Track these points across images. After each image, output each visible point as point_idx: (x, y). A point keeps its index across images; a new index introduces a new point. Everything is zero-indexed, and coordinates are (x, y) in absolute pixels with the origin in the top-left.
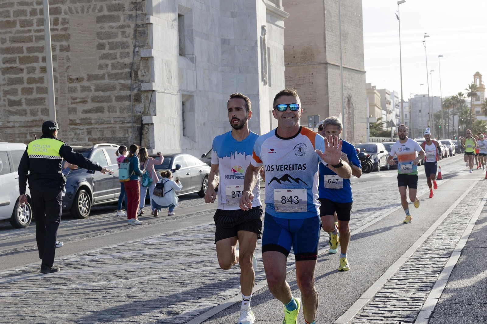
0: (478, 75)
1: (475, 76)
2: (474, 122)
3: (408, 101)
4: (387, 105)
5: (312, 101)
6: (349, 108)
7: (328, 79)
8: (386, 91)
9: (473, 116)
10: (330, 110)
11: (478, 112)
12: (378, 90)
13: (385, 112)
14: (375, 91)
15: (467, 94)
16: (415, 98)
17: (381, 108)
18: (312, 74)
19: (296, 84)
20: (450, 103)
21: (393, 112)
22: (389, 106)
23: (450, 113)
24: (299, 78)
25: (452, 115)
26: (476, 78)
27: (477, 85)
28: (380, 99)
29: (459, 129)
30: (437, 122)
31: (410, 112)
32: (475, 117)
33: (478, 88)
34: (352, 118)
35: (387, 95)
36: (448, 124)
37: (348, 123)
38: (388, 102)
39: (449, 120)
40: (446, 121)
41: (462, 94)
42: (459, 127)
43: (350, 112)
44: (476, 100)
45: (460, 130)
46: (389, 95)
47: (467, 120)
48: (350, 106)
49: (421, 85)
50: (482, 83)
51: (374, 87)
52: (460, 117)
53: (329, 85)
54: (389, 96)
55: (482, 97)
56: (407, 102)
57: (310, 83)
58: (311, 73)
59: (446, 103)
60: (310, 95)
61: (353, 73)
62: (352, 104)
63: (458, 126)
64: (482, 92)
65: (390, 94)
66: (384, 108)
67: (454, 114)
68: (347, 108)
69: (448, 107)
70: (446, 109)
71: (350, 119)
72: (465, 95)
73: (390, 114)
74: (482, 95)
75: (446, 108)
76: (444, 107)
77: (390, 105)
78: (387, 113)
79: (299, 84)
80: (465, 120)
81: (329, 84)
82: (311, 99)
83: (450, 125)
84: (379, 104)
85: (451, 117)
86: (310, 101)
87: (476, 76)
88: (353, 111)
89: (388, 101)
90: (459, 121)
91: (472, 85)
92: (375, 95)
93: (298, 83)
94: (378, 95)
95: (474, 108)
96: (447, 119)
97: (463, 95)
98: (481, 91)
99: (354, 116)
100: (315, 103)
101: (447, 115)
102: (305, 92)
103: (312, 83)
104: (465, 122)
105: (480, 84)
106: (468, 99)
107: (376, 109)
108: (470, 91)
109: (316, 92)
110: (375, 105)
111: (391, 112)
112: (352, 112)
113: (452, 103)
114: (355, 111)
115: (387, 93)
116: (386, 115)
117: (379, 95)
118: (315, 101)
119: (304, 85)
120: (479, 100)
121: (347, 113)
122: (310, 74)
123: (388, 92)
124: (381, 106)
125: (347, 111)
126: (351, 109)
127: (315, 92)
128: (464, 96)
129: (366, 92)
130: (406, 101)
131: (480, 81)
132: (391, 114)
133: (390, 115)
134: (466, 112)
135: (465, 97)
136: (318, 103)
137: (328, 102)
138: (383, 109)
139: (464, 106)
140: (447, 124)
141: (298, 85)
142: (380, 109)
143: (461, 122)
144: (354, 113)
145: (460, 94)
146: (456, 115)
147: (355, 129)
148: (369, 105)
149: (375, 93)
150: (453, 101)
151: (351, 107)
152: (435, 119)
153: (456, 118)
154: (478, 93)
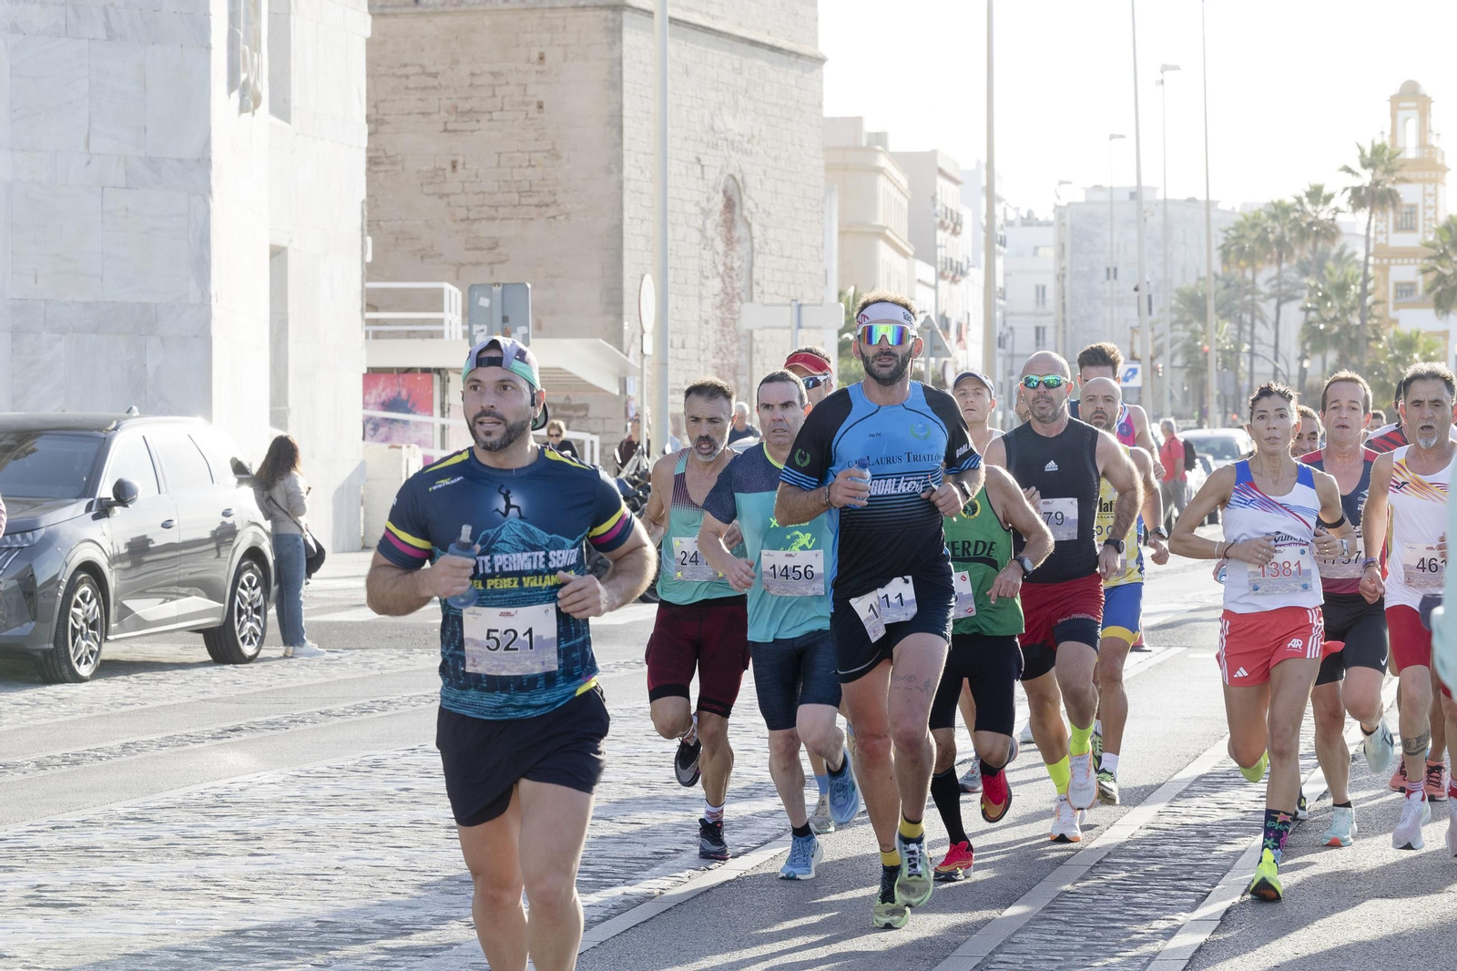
0: (1411, 97)
1: (1396, 101)
2: (1378, 339)
3: (1052, 218)
4: (942, 236)
5: (535, 200)
6: (730, 242)
7: (626, 86)
8: (941, 164)
9: (1377, 310)
10: (626, 254)
11: (1405, 290)
12: (898, 158)
13: (926, 272)
14: (883, 161)
15: (1348, 193)
16: (1087, 203)
17: (911, 253)
18: (542, 58)
19: (455, 108)
20: (1263, 240)
21: (971, 271)
22: (953, 239)
23: (1266, 289)
24: (473, 74)
25: (1274, 302)
26: (1401, 115)
27: (1404, 149)
28: (905, 203)
29: (1303, 372)
30: (1194, 331)
31: (1061, 277)
32: (1392, 314)
33: (1405, 164)
34: (744, 296)
35: (941, 183)
36: (1252, 344)
37: (723, 323)
38: (948, 222)
39: (1258, 323)
40: (1240, 329)
41: (1326, 191)
42: (1306, 364)
43: (736, 265)
44: (1399, 228)
45: (1308, 381)
46: (957, 182)
47: (1347, 328)
48: (736, 234)
49: (1112, 137)
50: (1433, 141)
51: (880, 138)
52: (1313, 315)
53: (626, 122)
54: (952, 186)
55: (1430, 213)
56: (1049, 224)
57: (527, 104)
58: (535, 56)
59: (1242, 236)
60: (529, 172)
61: (759, 62)
62: (749, 226)
63: (1302, 358)
64: (1430, 188)
65: (958, 176)
66: (926, 251)
67: (1283, 297)
68: (720, 246)
69: (1251, 258)
70: (1243, 270)
71: (731, 301)
72: (1341, 201)
73: (954, 281)
74: (1430, 201)
75: (1242, 263)
76: (1232, 257)
77: (955, 233)
78: (941, 275)
79: (470, 111)
80: (1336, 329)
81: (626, 113)
82: (530, 192)
83: (1258, 348)
84: (898, 227)
85: (1268, 308)
86: (525, 201)
87: (1402, 105)
88: (752, 264)
89: (948, 212)
90: (1304, 330)
91: (1378, 151)
92: (882, 181)
93: (467, 106)
94: (895, 184)
95: (1385, 269)
96: (1247, 318)
97: (1328, 199)
98: (1423, 181)
99: (755, 288)
100: (552, 211)
101: (1248, 297)
102: (499, 154)
103: (540, 106)
104: (1336, 341)
105: (1423, 144)
106: (1354, 223)
107: (884, 251)
108: (1366, 178)
109: (558, 157)
110: (880, 233)
111: (963, 273)
112: (745, 266)
113: (1271, 237)
114: (759, 261)
115: (941, 172)
116: (935, 287)
117: (904, 183)
118: (550, 199)
119: (495, 115)
120: (1412, 228)
121: (721, 269)
122: (528, 61)
123: (948, 169)
124: (913, 237)
125: (720, 260)
126: (741, 250)
127: (554, 154)
128: (1333, 204)
129: (822, 162)
130: (1041, 219)
131: (1424, 130)
132: (964, 281)
133: (954, 287)
134: (1342, 289)
135: (1337, 210)
136: (568, 215)
137: (620, 209)
138: (916, 256)
139: (1340, 255)
140: (1246, 347)
141: (464, 113)
142: (905, 254)
143: (1315, 339)
144: (755, 270)
145: (1316, 194)
146: (1292, 298)
147: (755, 356)
148: (842, 233)
149: (880, 171)
150: (1278, 230)
151: (739, 240)
152: (1187, 317)
153: (1293, 316)
154: (1408, 193)
